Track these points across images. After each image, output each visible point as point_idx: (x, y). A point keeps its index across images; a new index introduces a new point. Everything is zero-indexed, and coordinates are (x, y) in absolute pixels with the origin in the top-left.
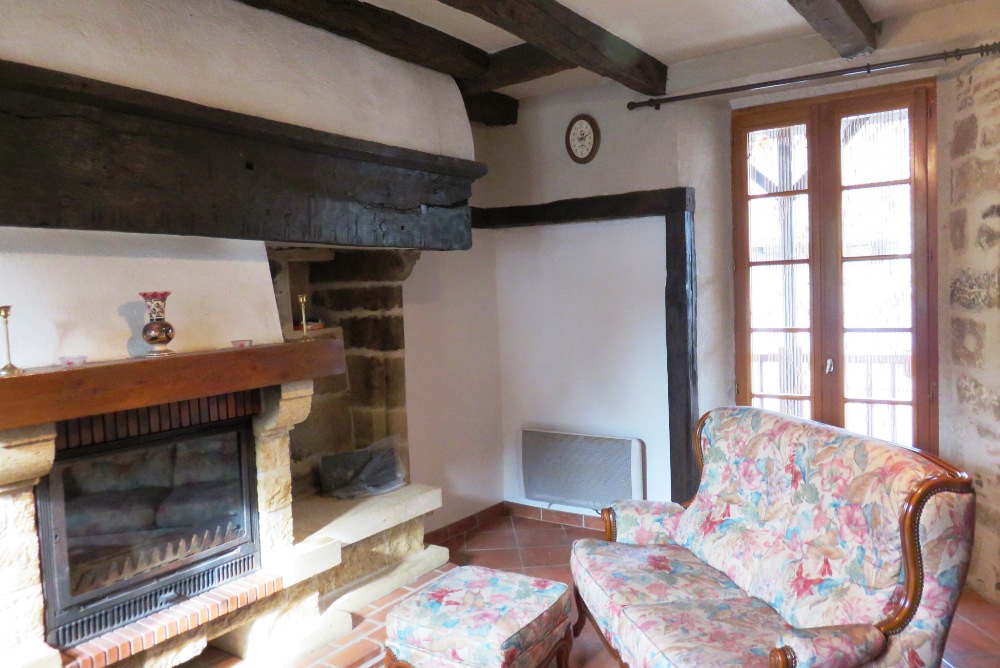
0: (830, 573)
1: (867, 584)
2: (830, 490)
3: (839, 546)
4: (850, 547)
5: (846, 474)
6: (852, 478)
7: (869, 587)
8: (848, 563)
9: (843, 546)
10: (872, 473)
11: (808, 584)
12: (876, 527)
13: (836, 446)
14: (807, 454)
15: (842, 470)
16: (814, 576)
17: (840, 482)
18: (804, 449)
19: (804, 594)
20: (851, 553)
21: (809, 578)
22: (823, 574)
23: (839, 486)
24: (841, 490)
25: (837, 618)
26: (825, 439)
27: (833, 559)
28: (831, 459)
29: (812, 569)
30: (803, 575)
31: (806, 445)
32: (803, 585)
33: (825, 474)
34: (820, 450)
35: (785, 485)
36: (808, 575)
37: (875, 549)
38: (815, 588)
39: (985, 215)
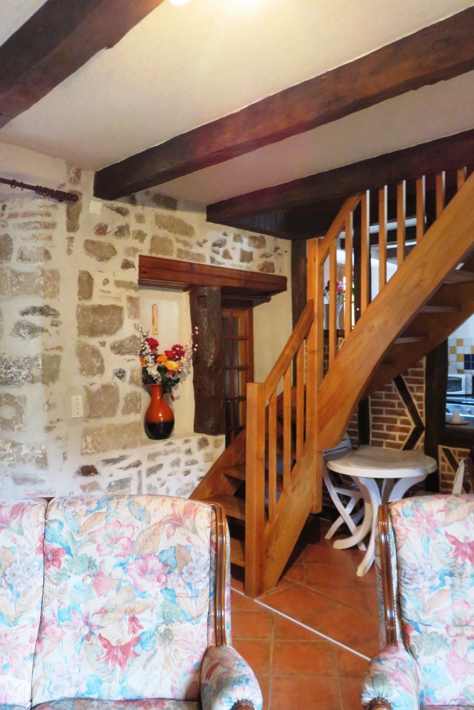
0: (141, 627)
1: (189, 617)
2: (111, 553)
3: (139, 599)
4: (153, 595)
5: (128, 532)
6: (137, 533)
7: (193, 618)
8: (158, 610)
9: (143, 597)
10: (160, 522)
11: (125, 649)
12: (187, 564)
13: (104, 510)
14: (66, 528)
15: (122, 530)
16: (127, 638)
17: (124, 541)
18: (61, 524)
19: (129, 661)
20: (156, 598)
21: (123, 644)
22: (134, 632)
23: (123, 545)
24: (126, 549)
25: (183, 660)
26: (84, 508)
27: (140, 613)
28: (103, 523)
29: (118, 633)
30: (114, 644)
31: (63, 520)
32: (120, 654)
33: (100, 539)
34: (83, 520)
35: (37, 568)
36: (119, 641)
37: (188, 584)
38: (138, 649)
39: (25, 313)
